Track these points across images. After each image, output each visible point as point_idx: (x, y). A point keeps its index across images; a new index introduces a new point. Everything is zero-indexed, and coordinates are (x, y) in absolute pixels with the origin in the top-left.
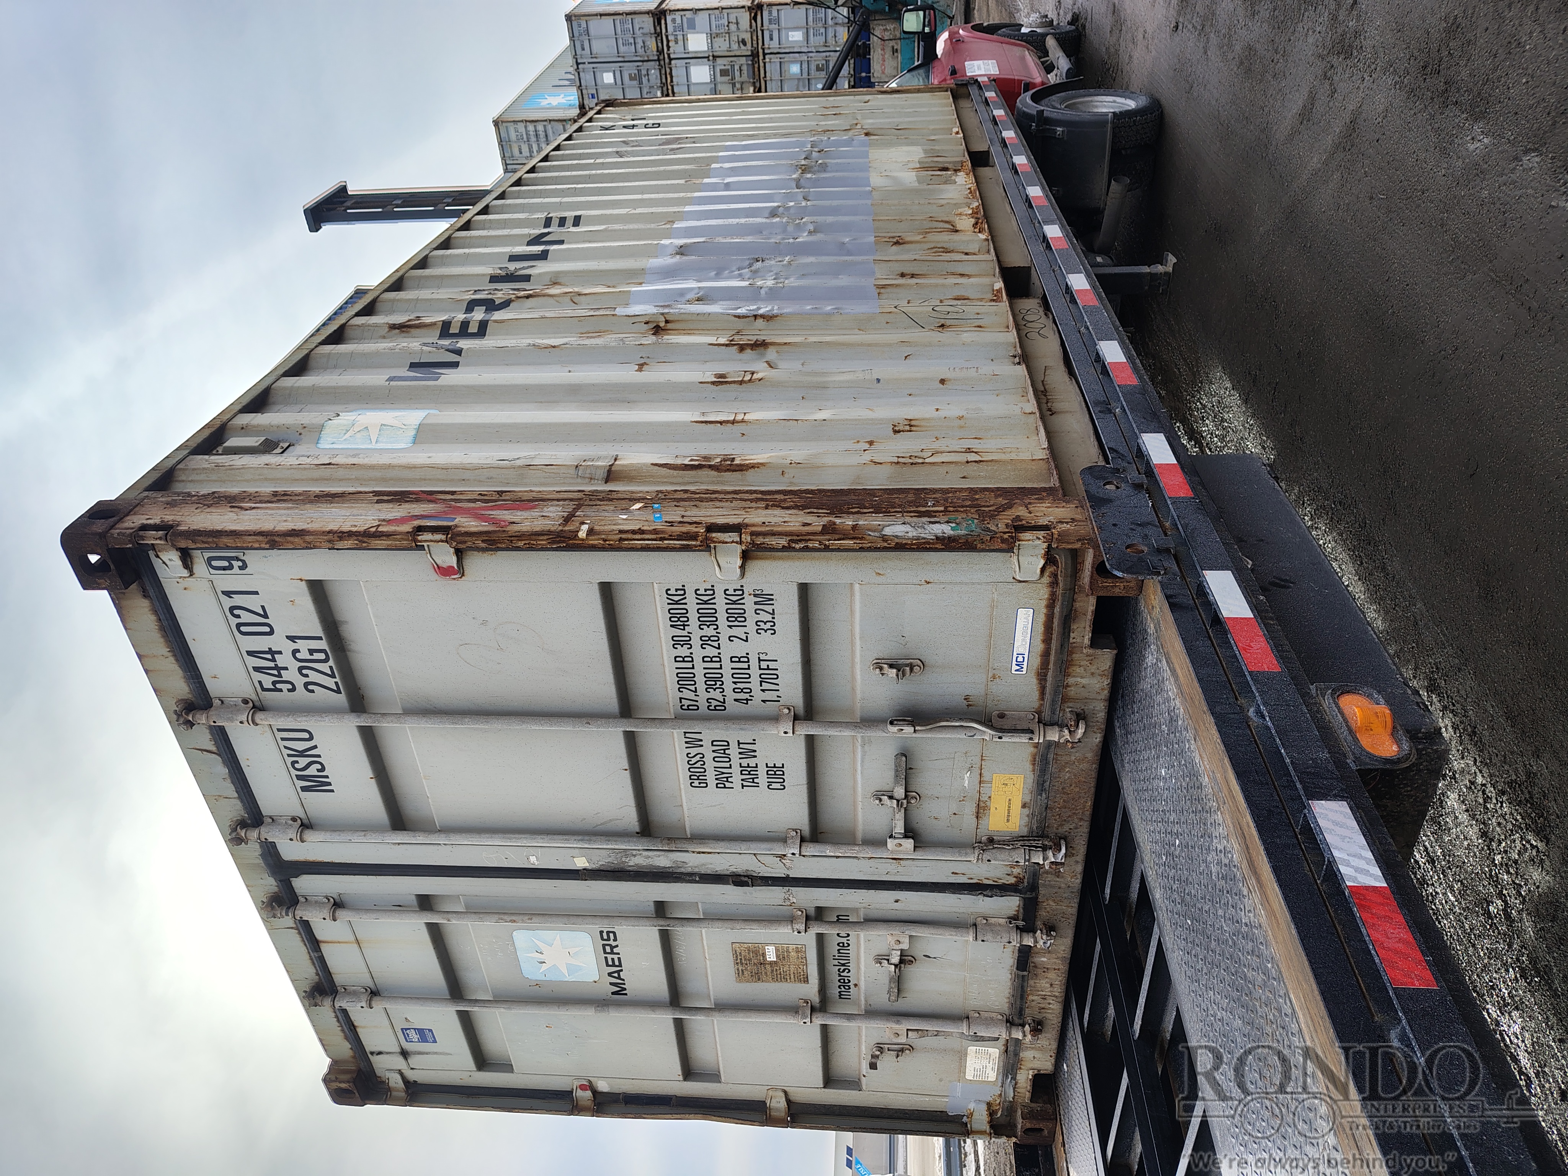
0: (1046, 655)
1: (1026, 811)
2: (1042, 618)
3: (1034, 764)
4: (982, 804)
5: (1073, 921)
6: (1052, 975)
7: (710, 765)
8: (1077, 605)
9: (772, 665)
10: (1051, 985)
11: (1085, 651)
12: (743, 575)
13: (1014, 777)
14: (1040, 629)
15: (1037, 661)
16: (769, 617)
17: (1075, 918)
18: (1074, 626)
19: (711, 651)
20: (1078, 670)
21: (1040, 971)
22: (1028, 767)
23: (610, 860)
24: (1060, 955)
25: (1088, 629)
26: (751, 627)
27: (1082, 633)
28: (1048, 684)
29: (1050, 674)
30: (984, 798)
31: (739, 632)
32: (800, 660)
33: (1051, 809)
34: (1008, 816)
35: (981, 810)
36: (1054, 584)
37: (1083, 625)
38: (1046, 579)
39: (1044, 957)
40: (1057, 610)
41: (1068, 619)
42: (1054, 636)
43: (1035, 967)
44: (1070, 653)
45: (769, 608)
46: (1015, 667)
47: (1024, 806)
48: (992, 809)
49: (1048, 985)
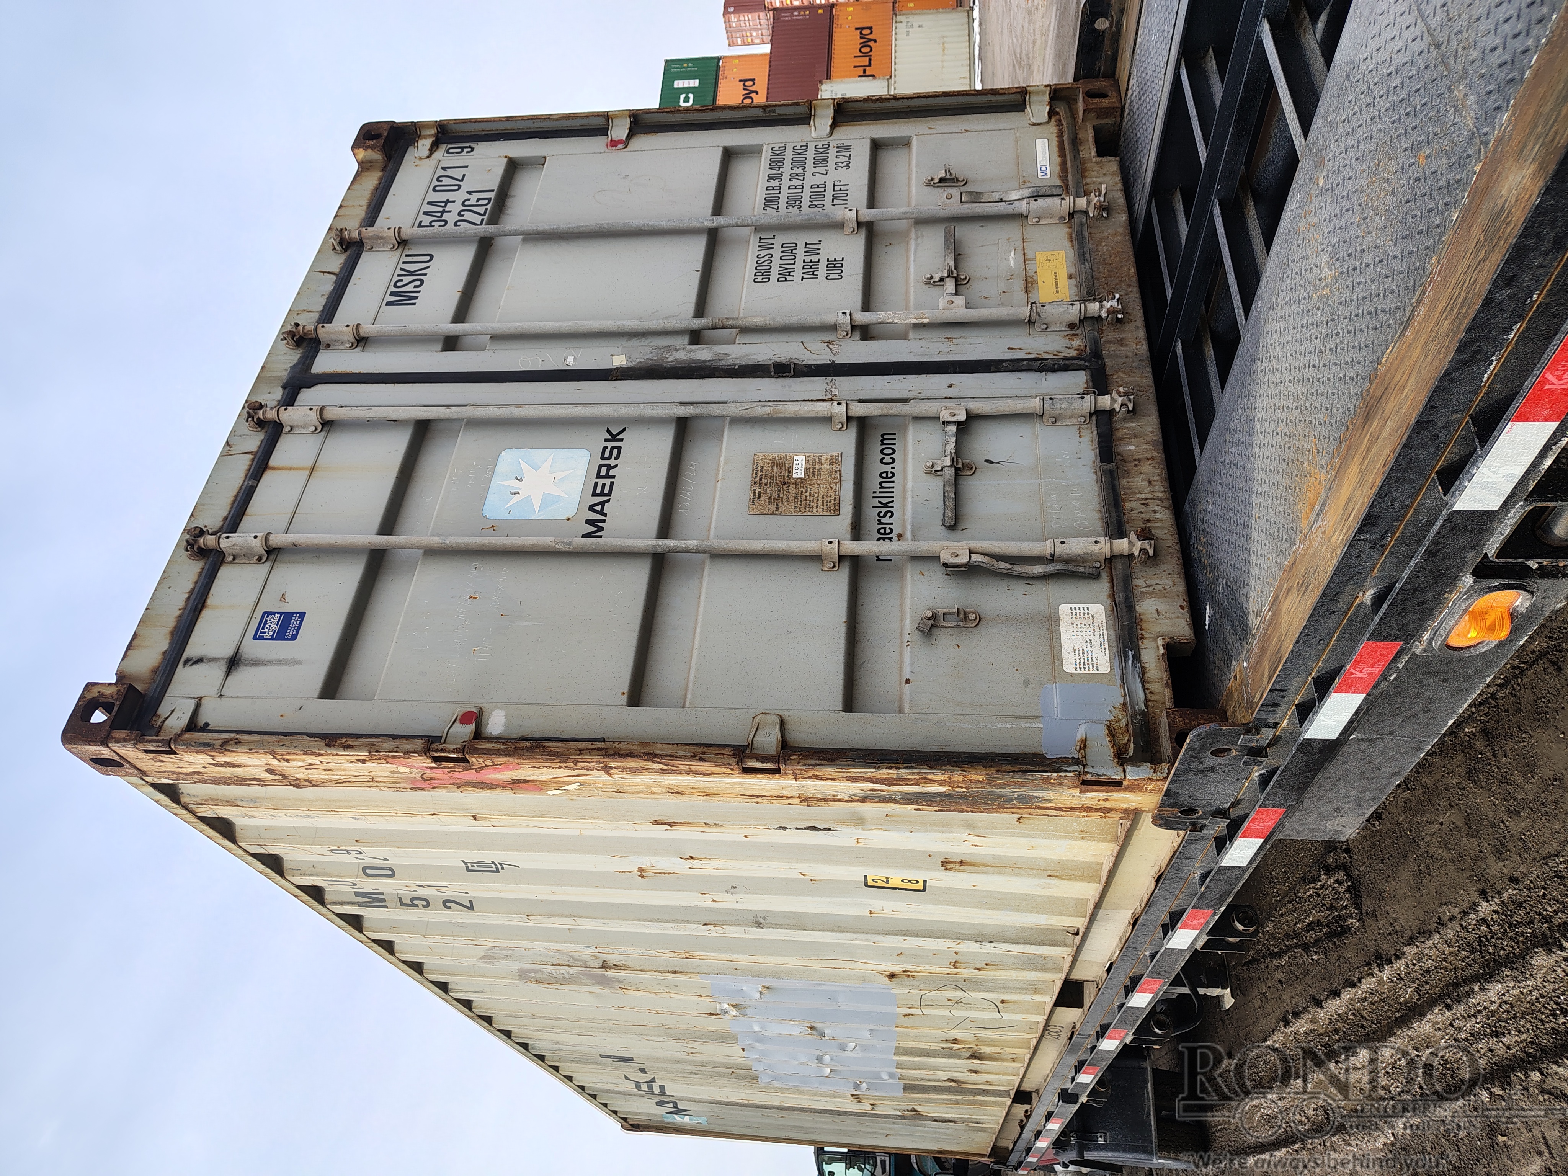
0: (1063, 164)
1: (1074, 282)
2: (1055, 143)
3: (1072, 241)
4: (1029, 279)
5: (1151, 393)
6: (1146, 468)
7: (776, 262)
8: (1080, 136)
9: (843, 188)
10: (1150, 482)
11: (1094, 160)
12: (831, 134)
13: (1056, 253)
14: (1056, 149)
15: (1057, 169)
16: (847, 159)
17: (1153, 389)
18: (1081, 148)
19: (795, 182)
20: (1092, 173)
21: (1130, 466)
22: (1067, 244)
23: (650, 356)
24: (1149, 439)
25: (1092, 146)
26: (831, 165)
27: (1089, 150)
28: (1070, 183)
29: (1070, 176)
30: (1030, 273)
31: (822, 170)
32: (867, 182)
33: (1098, 279)
34: (1057, 288)
35: (1029, 285)
36: (1059, 124)
37: (1087, 147)
38: (1053, 123)
39: (1131, 444)
40: (1065, 137)
41: (1076, 143)
42: (1067, 152)
43: (1123, 460)
44: (1083, 164)
45: (847, 154)
46: (1040, 174)
47: (1070, 277)
48: (1040, 283)
49: (1145, 483)
